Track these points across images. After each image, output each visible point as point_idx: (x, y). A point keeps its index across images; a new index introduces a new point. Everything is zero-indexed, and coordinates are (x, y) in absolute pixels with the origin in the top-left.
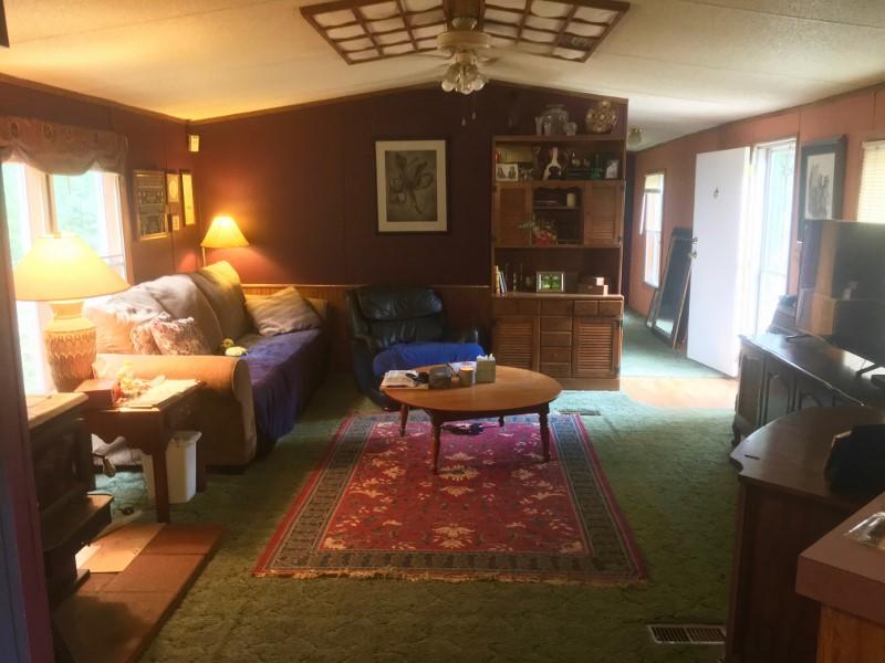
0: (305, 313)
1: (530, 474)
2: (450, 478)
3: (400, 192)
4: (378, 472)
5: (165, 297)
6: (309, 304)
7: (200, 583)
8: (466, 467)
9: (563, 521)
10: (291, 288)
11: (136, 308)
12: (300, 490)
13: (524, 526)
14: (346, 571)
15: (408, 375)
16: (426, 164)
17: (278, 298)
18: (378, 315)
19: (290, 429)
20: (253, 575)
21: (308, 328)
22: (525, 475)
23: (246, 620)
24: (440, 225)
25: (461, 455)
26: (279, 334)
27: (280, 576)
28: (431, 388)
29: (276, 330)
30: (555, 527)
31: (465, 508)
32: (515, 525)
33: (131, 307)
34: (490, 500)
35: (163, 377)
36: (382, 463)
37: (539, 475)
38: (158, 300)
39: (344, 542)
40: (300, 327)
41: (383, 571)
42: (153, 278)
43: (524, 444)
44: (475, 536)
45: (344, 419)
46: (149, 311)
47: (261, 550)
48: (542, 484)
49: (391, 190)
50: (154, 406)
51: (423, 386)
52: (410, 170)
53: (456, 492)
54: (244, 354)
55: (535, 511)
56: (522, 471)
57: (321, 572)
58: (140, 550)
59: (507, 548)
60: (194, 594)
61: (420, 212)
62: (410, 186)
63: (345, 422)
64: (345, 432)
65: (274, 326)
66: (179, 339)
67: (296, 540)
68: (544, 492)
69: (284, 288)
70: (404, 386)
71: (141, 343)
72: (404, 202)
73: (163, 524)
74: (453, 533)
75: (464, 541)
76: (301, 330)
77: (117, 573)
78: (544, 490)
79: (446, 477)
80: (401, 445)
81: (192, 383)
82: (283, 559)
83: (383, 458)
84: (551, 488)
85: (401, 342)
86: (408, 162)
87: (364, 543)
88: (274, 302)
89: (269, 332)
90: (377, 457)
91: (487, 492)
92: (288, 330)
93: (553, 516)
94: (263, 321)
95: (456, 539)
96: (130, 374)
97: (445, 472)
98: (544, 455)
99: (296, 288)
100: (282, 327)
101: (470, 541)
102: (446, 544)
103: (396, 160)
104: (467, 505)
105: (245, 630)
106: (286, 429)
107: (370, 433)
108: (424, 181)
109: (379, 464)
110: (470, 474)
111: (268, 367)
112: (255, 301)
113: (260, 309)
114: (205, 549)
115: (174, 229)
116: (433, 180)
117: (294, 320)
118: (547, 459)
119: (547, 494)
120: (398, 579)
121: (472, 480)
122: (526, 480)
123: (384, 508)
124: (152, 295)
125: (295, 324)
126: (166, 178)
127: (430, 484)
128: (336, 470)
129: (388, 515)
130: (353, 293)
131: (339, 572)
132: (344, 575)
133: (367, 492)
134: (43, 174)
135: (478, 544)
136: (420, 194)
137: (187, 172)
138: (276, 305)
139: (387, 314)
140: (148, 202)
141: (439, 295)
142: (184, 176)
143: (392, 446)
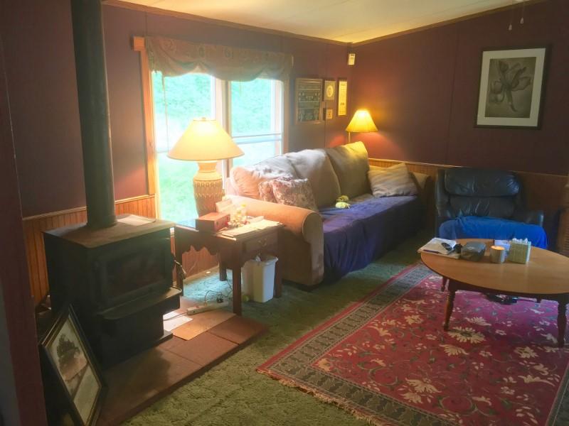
0: (407, 183)
1: (534, 355)
2: (456, 337)
3: (499, 92)
4: (401, 316)
5: (298, 163)
6: (412, 177)
7: (223, 364)
8: (476, 332)
9: (533, 412)
10: (403, 163)
11: (272, 168)
12: (336, 315)
13: (490, 404)
14: (314, 391)
15: (444, 245)
16: (525, 69)
17: (390, 170)
18: (458, 191)
19: (363, 266)
20: (256, 370)
21: (407, 195)
22: (528, 353)
23: (226, 403)
24: (532, 121)
25: (480, 320)
26: (384, 196)
27: (272, 377)
28: (461, 258)
29: (383, 193)
30: (521, 415)
31: (448, 369)
32: (483, 399)
33: (268, 168)
34: (477, 368)
35: (262, 217)
36: (409, 309)
37: (543, 358)
38: (293, 165)
39: (332, 366)
40: (401, 193)
41: (339, 401)
42: (297, 150)
43: (548, 324)
44: (436, 398)
45: (408, 267)
46: (281, 172)
47: (276, 352)
48: (540, 367)
49: (492, 92)
50: (235, 236)
51: (455, 255)
52: (510, 75)
53: (451, 351)
54: (347, 208)
55: (512, 392)
56: (527, 349)
57: (298, 385)
58: (208, 328)
59: (458, 419)
60: (214, 371)
61: (515, 111)
62: (509, 87)
63: (406, 270)
64: (401, 278)
65: (382, 190)
66: (288, 193)
67: (303, 353)
68: (534, 377)
69: (398, 163)
70: (437, 253)
71: (264, 192)
72: (502, 101)
73: (235, 314)
74: (420, 388)
75: (424, 399)
76: (402, 195)
77: (185, 340)
78: (536, 373)
79: (452, 335)
80: (435, 298)
81: (274, 224)
82: (283, 364)
83: (413, 306)
84: (547, 373)
85: (474, 214)
86: (510, 67)
87: (346, 371)
88: (389, 173)
89: (378, 194)
90: (410, 303)
91: (480, 359)
92: (392, 194)
93: (527, 403)
94: (376, 186)
95: (419, 394)
96: (244, 212)
97: (455, 331)
98: (558, 340)
99: (406, 164)
100: (387, 191)
101: (429, 401)
102: (407, 396)
103: (500, 66)
104: (452, 366)
105: (220, 410)
106: (360, 265)
107: (418, 282)
108: (522, 83)
109: (406, 308)
110: (476, 338)
111: (352, 219)
112: (376, 171)
113: (376, 177)
114: (241, 340)
115: (327, 118)
116: (530, 82)
117: (398, 187)
118: (561, 344)
119: (537, 379)
120: (347, 413)
121: (474, 345)
122: (526, 359)
123: (383, 347)
124: (290, 161)
125: (398, 191)
126: (324, 82)
127: (434, 338)
128: (371, 306)
129: (381, 355)
130: (442, 172)
131: (309, 390)
132: (312, 394)
133: (381, 330)
134: (224, 81)
135: (435, 404)
136: (516, 94)
137: (344, 79)
138: (387, 175)
139: (466, 190)
140: (306, 100)
141: (519, 180)
142: (341, 83)
143: (430, 296)
